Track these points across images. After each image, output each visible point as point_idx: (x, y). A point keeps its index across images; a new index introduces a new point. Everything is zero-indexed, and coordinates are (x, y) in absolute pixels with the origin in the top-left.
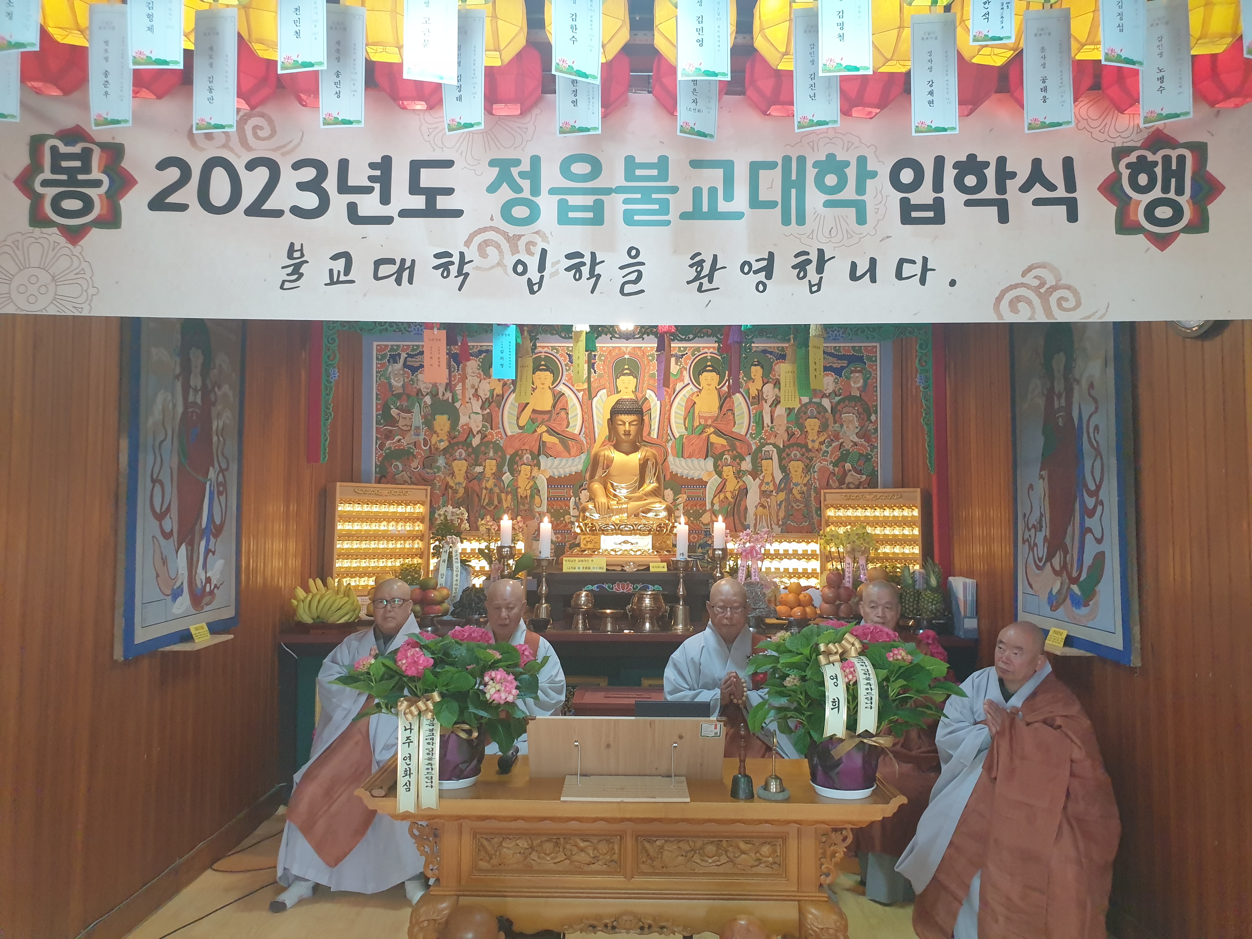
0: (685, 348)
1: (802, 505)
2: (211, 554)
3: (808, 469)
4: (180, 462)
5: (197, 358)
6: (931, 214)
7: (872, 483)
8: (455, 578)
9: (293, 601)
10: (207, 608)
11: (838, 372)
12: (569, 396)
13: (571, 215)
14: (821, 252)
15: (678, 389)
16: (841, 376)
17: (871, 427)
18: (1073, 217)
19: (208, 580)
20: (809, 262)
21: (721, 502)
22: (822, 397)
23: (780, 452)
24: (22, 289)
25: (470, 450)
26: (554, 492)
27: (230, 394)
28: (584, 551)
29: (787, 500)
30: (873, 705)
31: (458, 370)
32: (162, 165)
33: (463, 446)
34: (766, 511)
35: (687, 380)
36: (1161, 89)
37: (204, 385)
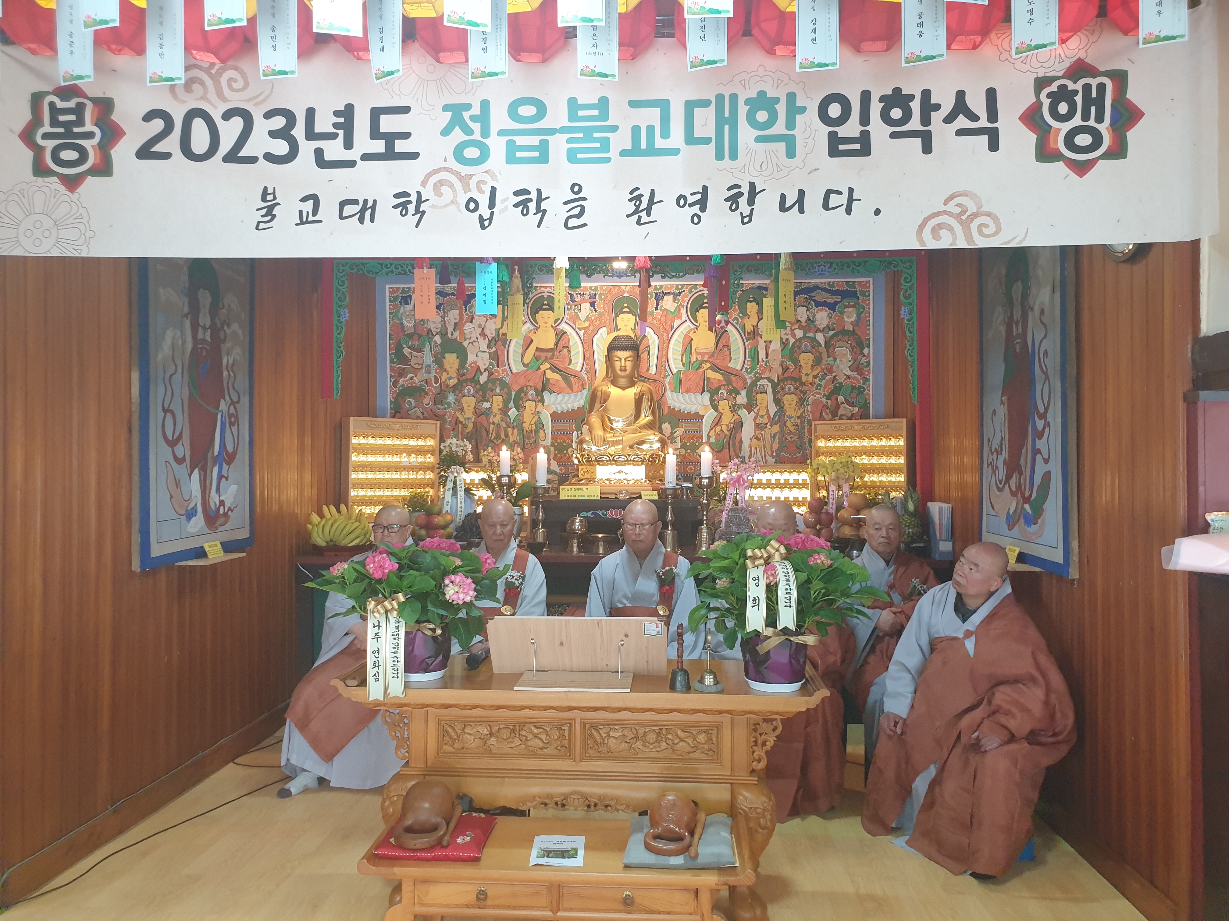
0: (683, 286)
1: (796, 437)
2: (224, 479)
3: (801, 402)
4: (191, 396)
5: (205, 298)
6: (857, 147)
7: (864, 415)
8: (459, 505)
9: (308, 525)
10: (220, 529)
11: (832, 307)
12: (571, 334)
13: (518, 154)
14: (752, 185)
15: (675, 326)
16: (834, 311)
17: (863, 360)
18: (994, 146)
19: (222, 503)
20: (741, 194)
21: (717, 435)
22: (816, 332)
23: (774, 386)
24: (28, 233)
25: (478, 387)
26: (558, 427)
27: (240, 332)
28: (582, 480)
29: (781, 432)
30: (792, 604)
31: (466, 310)
32: (149, 117)
33: (471, 383)
34: (761, 443)
35: (684, 317)
36: (1031, 21)
37: (213, 323)
